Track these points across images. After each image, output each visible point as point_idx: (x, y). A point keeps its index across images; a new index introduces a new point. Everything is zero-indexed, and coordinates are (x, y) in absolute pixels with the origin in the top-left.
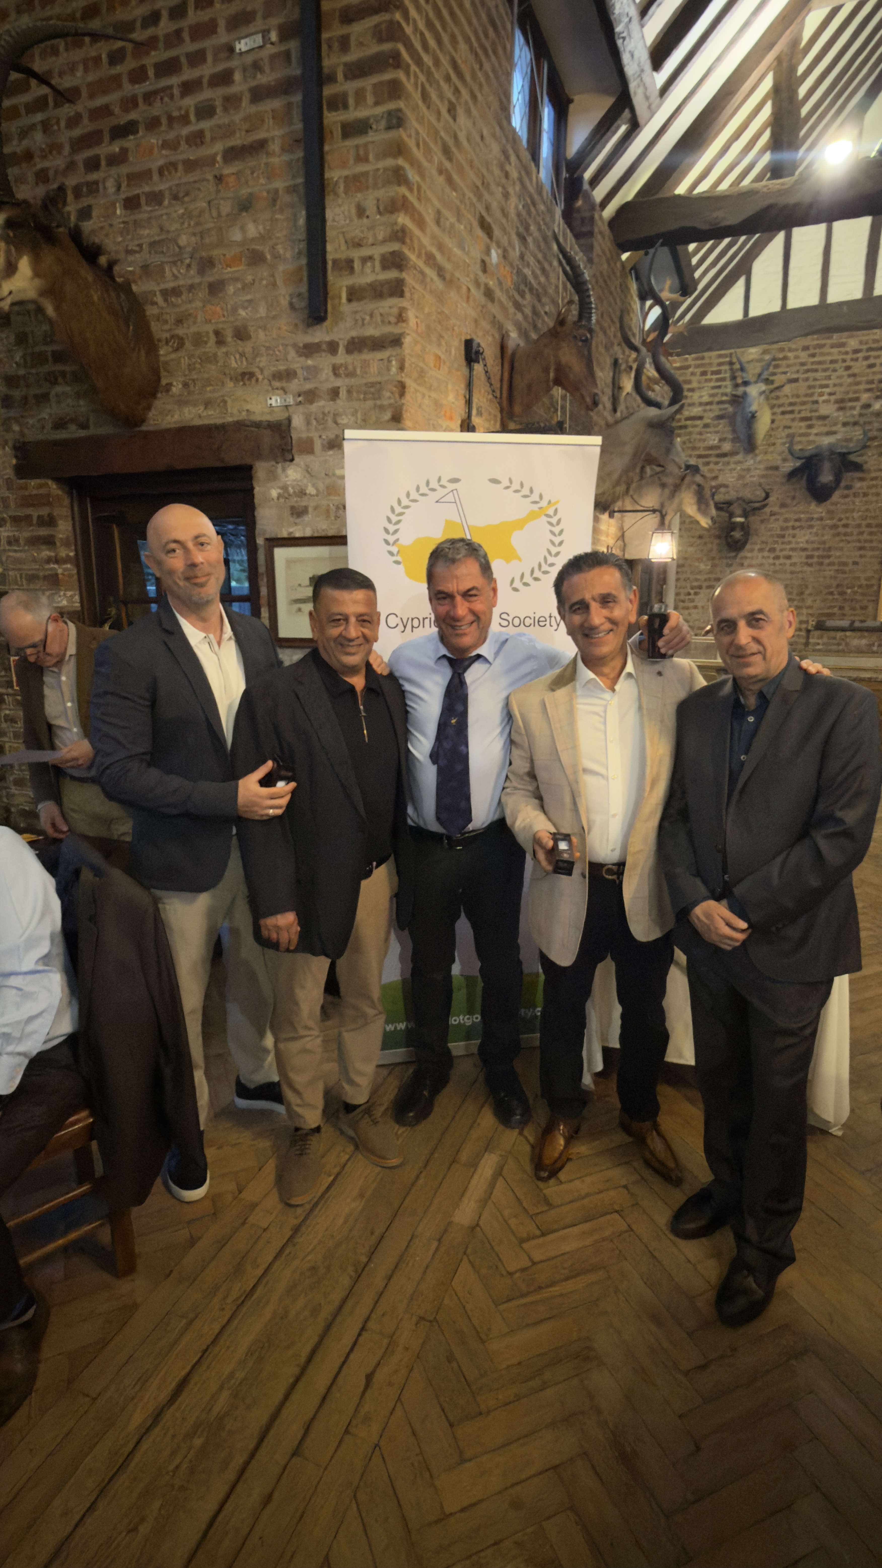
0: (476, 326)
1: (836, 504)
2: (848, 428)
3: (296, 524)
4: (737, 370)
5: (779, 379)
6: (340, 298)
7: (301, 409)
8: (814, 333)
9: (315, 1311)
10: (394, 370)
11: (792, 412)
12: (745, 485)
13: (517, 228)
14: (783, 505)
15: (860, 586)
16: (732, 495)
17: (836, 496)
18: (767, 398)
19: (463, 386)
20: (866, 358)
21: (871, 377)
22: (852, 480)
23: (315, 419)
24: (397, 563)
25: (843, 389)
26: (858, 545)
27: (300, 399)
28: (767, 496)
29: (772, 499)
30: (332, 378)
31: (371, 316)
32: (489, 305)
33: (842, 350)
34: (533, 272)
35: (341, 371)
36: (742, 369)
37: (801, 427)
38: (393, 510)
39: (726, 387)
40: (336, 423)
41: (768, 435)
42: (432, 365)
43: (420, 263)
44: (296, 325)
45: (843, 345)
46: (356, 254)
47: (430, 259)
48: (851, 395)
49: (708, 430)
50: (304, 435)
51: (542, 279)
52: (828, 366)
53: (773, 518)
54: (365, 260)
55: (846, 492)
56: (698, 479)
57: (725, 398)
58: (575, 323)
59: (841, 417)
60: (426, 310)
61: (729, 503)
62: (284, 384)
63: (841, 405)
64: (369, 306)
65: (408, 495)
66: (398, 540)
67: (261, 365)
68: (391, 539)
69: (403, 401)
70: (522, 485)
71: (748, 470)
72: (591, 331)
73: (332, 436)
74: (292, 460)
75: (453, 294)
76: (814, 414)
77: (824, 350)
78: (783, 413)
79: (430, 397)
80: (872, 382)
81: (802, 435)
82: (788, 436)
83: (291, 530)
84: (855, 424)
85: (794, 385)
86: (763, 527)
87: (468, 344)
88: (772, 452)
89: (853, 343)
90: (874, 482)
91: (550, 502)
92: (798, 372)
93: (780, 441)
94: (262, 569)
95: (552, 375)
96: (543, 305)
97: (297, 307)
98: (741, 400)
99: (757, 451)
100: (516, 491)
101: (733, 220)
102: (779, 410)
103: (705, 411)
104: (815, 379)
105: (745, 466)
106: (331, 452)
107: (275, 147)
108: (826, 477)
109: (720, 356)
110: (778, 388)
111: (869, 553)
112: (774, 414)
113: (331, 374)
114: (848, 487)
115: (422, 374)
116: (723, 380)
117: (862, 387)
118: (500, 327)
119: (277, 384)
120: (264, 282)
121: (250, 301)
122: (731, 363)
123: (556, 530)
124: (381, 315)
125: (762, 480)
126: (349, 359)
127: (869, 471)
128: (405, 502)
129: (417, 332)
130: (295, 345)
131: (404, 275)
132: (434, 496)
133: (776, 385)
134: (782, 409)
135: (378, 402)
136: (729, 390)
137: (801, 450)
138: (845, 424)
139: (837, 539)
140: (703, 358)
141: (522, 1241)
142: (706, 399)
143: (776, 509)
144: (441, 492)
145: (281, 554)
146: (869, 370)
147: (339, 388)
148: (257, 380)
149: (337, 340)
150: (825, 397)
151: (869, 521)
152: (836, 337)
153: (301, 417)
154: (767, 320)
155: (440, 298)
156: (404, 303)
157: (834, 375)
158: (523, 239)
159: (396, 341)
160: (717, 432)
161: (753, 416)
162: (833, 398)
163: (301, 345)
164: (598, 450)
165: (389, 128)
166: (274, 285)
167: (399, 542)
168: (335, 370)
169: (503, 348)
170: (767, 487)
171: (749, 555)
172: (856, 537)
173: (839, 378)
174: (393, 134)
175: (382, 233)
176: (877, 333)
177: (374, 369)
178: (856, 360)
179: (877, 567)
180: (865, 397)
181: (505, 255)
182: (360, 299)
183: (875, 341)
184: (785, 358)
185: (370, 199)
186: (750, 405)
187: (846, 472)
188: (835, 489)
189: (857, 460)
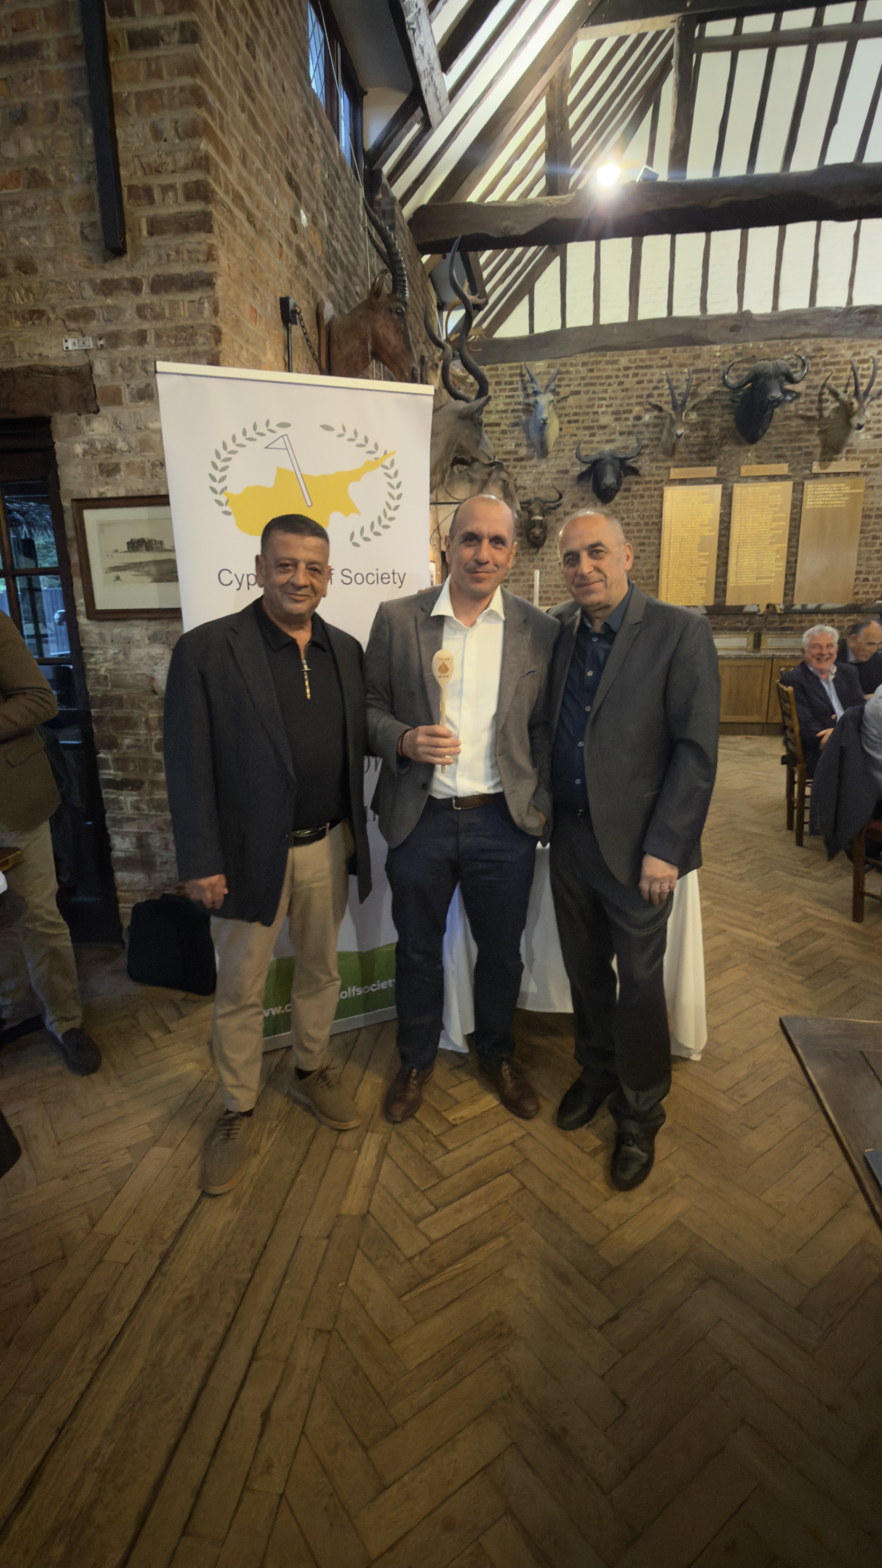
0: (291, 288)
1: (619, 504)
2: (624, 437)
3: (107, 484)
4: (528, 381)
5: (564, 391)
6: (140, 230)
7: (103, 354)
8: (591, 350)
9: (194, 1350)
10: (207, 313)
11: (576, 421)
12: (541, 488)
13: (325, 197)
15: (643, 578)
16: (531, 496)
17: (617, 498)
18: (555, 408)
19: (281, 346)
20: (635, 375)
21: (639, 393)
22: (631, 484)
23: (120, 365)
24: (227, 513)
25: (618, 402)
26: (639, 542)
27: (102, 342)
28: (561, 497)
29: (565, 500)
30: (137, 321)
31: (177, 252)
32: (302, 267)
33: (616, 366)
34: (342, 247)
35: (148, 313)
36: (532, 380)
37: (585, 435)
38: (218, 455)
39: (518, 396)
40: (146, 371)
41: (557, 443)
42: (248, 317)
43: (228, 200)
44: (91, 258)
45: (615, 362)
46: (155, 181)
47: (238, 199)
48: (626, 408)
49: (505, 436)
50: (109, 383)
51: (352, 258)
52: (604, 381)
54: (165, 189)
55: (626, 494)
56: (503, 475)
57: (518, 407)
58: (389, 295)
59: (618, 427)
60: (238, 254)
61: (529, 503)
62: (81, 325)
63: (618, 415)
64: (173, 240)
65: (234, 438)
66: (226, 488)
67: (53, 301)
68: (218, 487)
69: (220, 348)
70: (356, 433)
71: (543, 473)
72: (405, 304)
73: (142, 386)
74: (97, 411)
75: (265, 244)
76: (595, 424)
77: (602, 366)
78: (569, 422)
79: (247, 350)
80: (641, 397)
81: (586, 442)
82: (574, 443)
83: (102, 490)
84: (630, 433)
85: (577, 397)
87: (284, 302)
88: (562, 457)
89: (623, 361)
90: (648, 486)
91: (385, 453)
92: (580, 385)
93: (568, 448)
94: (70, 533)
95: (369, 347)
96: (354, 285)
97: (90, 237)
98: (533, 408)
99: (549, 456)
100: (351, 440)
101: (521, 230)
102: (566, 419)
103: (502, 418)
104: (594, 392)
105: (540, 469)
106: (142, 403)
107: (50, 52)
108: (609, 480)
109: (511, 368)
110: (565, 398)
111: (648, 549)
112: (561, 423)
113: (136, 316)
114: (628, 490)
115: (237, 323)
116: (515, 390)
117: (634, 401)
118: (315, 295)
119: (73, 325)
120: (48, 208)
121: (33, 229)
122: (522, 375)
123: (394, 482)
124: (189, 252)
125: (555, 483)
126: (155, 299)
127: (644, 476)
128: (231, 446)
129: (229, 276)
130: (91, 281)
131: (211, 208)
132: (262, 442)
133: (561, 396)
134: (567, 419)
135: (192, 348)
136: (521, 399)
137: (586, 456)
138: (621, 434)
140: (497, 369)
141: (416, 1222)
142: (502, 407)
143: (568, 509)
144: (271, 437)
145: (91, 517)
146: (637, 386)
147: (145, 331)
148: (49, 319)
149: (139, 277)
150: (604, 409)
151: (646, 520)
152: (610, 355)
153: (104, 363)
154: (550, 336)
155: (251, 246)
156: (214, 240)
157: (610, 389)
158: (330, 210)
159: (208, 282)
160: (514, 438)
161: (544, 423)
162: (610, 409)
163: (98, 281)
164: (431, 400)
165: (183, 41)
166: (61, 210)
167: (228, 491)
168: (141, 311)
169: (318, 316)
170: (560, 489)
171: (548, 550)
172: (636, 534)
173: (614, 392)
174: (188, 49)
175: (182, 160)
176: (643, 353)
177: (184, 311)
178: (627, 376)
179: (655, 560)
180: (637, 409)
181: (314, 220)
182: (163, 232)
183: (642, 360)
184: (568, 372)
185: (167, 120)
186: (541, 414)
187: (625, 475)
188: (617, 491)
189: (634, 465)
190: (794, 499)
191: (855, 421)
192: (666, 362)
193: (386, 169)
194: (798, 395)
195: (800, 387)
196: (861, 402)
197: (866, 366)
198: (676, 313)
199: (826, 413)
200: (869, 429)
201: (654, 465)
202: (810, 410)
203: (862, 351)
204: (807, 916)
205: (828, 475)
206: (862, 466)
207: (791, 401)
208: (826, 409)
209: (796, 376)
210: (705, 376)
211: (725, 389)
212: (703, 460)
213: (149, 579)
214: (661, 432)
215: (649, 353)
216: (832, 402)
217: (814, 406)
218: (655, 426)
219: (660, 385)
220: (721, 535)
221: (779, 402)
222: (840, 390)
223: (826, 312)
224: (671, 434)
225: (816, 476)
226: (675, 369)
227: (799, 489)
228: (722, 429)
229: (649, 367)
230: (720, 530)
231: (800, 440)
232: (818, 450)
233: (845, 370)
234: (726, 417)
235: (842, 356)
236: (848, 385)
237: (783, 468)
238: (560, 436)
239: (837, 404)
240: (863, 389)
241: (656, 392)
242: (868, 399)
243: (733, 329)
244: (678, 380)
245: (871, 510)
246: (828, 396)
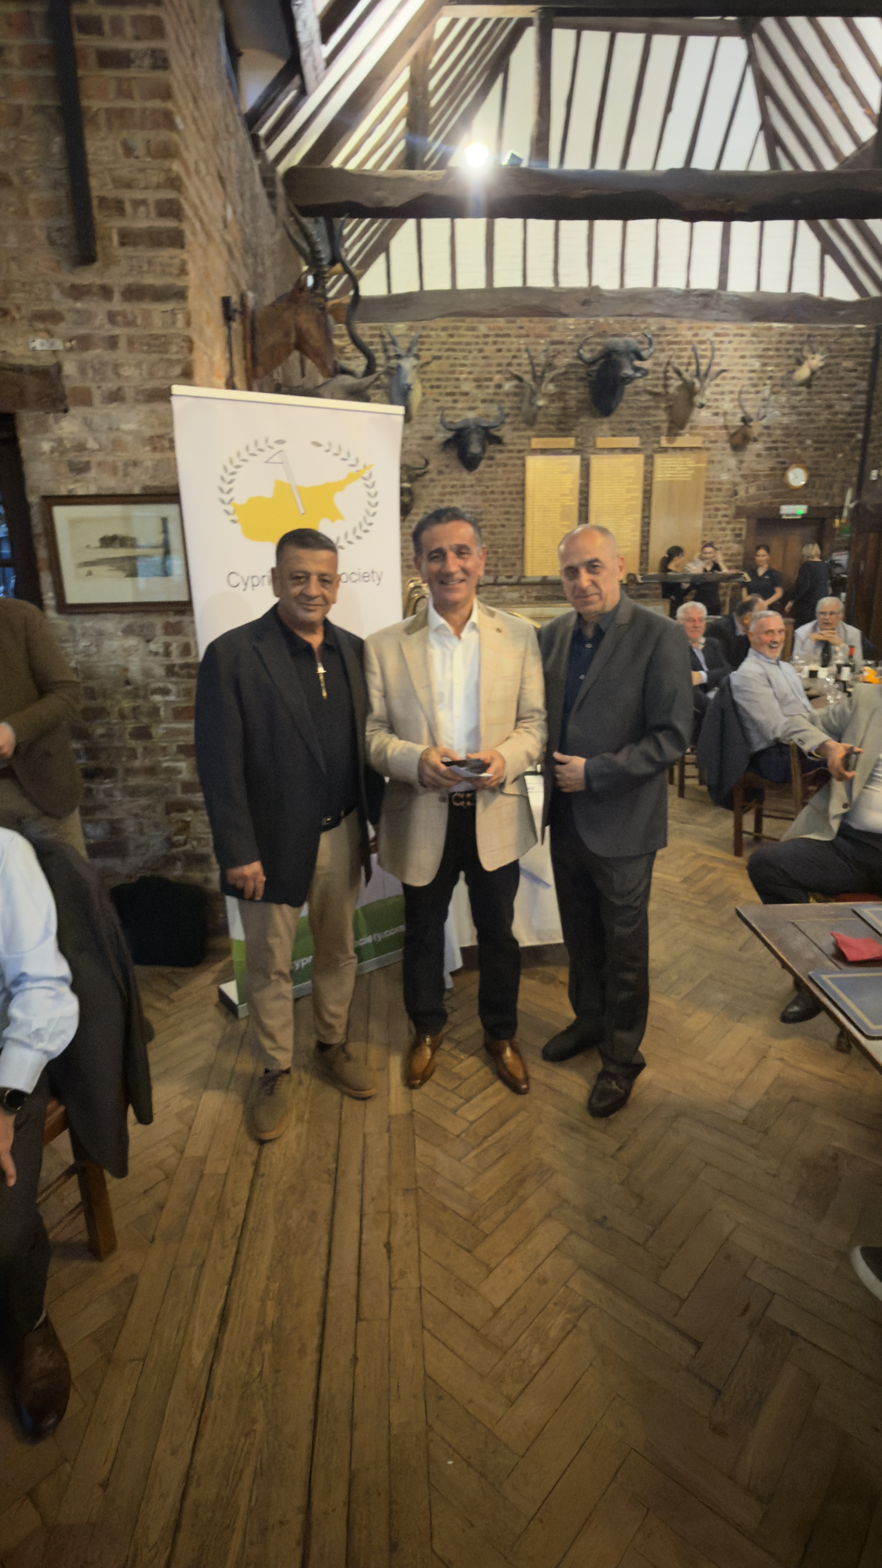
0: (227, 284)
1: (483, 473)
2: (486, 405)
3: (76, 482)
4: (389, 343)
5: (426, 356)
6: (111, 240)
7: (73, 355)
8: (450, 315)
9: (312, 1216)
10: (179, 324)
11: (438, 387)
12: (405, 453)
13: (238, 185)
14: (440, 473)
15: (508, 546)
18: (418, 372)
19: (224, 344)
20: (495, 343)
21: (499, 361)
22: (494, 451)
23: (91, 367)
24: (234, 522)
25: (479, 369)
26: (503, 510)
27: (71, 344)
28: (427, 463)
29: (430, 467)
30: (108, 325)
31: (150, 264)
32: (231, 262)
33: (475, 333)
34: (250, 232)
35: (119, 318)
36: (393, 343)
37: (447, 401)
38: (225, 468)
39: (379, 358)
40: (117, 374)
41: (421, 407)
42: (206, 321)
43: (191, 215)
44: (58, 262)
45: (475, 329)
46: (127, 195)
47: (196, 210)
48: (486, 376)
50: (78, 384)
52: (464, 347)
53: (433, 484)
54: (137, 203)
55: (490, 462)
59: (480, 394)
60: (199, 264)
62: (51, 327)
63: (479, 382)
64: (146, 253)
65: (239, 454)
66: (232, 499)
67: (17, 301)
68: (226, 498)
69: (192, 357)
70: (340, 449)
71: (407, 439)
73: (112, 388)
74: (66, 411)
75: (211, 249)
76: (457, 390)
77: (460, 332)
78: (432, 387)
79: (207, 354)
80: (499, 365)
81: (449, 409)
82: (438, 409)
83: (72, 487)
84: (492, 401)
86: (424, 491)
87: (226, 301)
88: (425, 423)
90: (511, 455)
91: (365, 465)
92: (440, 350)
93: (432, 413)
94: (36, 528)
95: (291, 339)
97: (58, 242)
98: (395, 372)
99: (413, 422)
100: (335, 454)
101: (395, 202)
102: (428, 384)
104: (456, 359)
106: (112, 405)
107: (14, 57)
108: (474, 448)
109: (371, 328)
110: (427, 363)
111: (513, 517)
112: (424, 387)
113: (106, 321)
114: (491, 458)
115: (201, 329)
116: (376, 351)
117: (494, 369)
118: (239, 283)
119: (39, 325)
120: (12, 208)
122: (382, 336)
123: (372, 492)
124: (161, 265)
125: (420, 449)
126: (127, 306)
128: (237, 461)
129: (195, 288)
131: (182, 225)
132: (262, 457)
133: (424, 360)
134: (430, 383)
135: (165, 357)
137: (451, 422)
138: (483, 401)
139: (486, 504)
143: (435, 476)
144: (268, 453)
145: (60, 513)
146: (497, 354)
147: (117, 336)
148: (13, 319)
149: (111, 285)
150: (465, 376)
151: (510, 489)
152: (469, 321)
153: (74, 364)
154: (408, 298)
155: (205, 252)
156: (185, 256)
157: (471, 356)
158: (242, 196)
159: (181, 294)
161: (409, 388)
162: (471, 376)
163: (68, 285)
165: (155, 67)
166: (25, 214)
167: (235, 501)
168: (112, 317)
169: (244, 307)
170: (426, 456)
172: (502, 503)
173: (475, 358)
174: (159, 74)
175: (155, 178)
176: (501, 322)
177: (157, 320)
178: (486, 343)
179: (520, 530)
180: (497, 378)
181: (235, 212)
182: (135, 244)
183: (501, 329)
184: (428, 336)
185: (139, 139)
186: (405, 378)
187: (490, 444)
188: (481, 459)
189: (496, 433)
190: (646, 472)
191: (698, 400)
192: (523, 332)
193: (263, 132)
194: (646, 373)
195: (646, 365)
196: (702, 382)
197: (703, 347)
198: (531, 283)
199: (671, 390)
200: (709, 407)
201: (516, 434)
202: (656, 386)
203: (701, 332)
204: (699, 856)
205: (675, 448)
206: (704, 442)
207: (640, 377)
208: (670, 385)
209: (644, 354)
210: (560, 347)
211: (580, 362)
212: (562, 430)
213: (124, 574)
214: (521, 402)
215: (508, 322)
216: (676, 380)
217: (661, 382)
218: (516, 394)
219: (518, 354)
220: (581, 505)
221: (630, 379)
222: (682, 369)
223: (667, 292)
224: (532, 404)
225: (665, 450)
226: (532, 339)
227: (649, 461)
228: (579, 401)
229: (508, 335)
230: (580, 499)
231: (649, 415)
232: (665, 426)
233: (685, 350)
234: (582, 390)
235: (684, 336)
236: (689, 364)
237: (634, 441)
238: (424, 402)
239: (680, 383)
240: (703, 368)
241: (515, 361)
242: (708, 381)
243: (585, 303)
244: (536, 350)
245: (712, 483)
246: (671, 374)
